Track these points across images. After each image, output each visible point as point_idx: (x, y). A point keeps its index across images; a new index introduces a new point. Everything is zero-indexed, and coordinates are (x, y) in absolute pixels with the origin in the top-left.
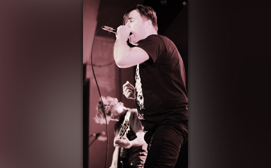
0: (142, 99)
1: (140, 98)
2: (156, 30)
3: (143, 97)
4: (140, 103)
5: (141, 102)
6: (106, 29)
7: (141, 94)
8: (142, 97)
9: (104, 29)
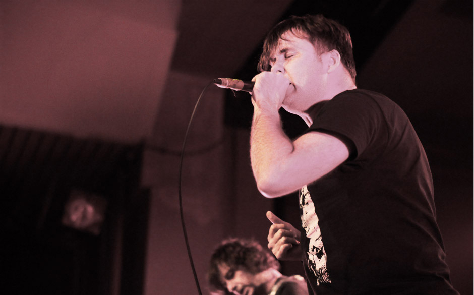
0: (323, 257)
1: (317, 254)
2: (352, 77)
3: (324, 251)
4: (317, 268)
5: (321, 264)
6: (226, 84)
7: (319, 244)
8: (321, 251)
9: (221, 86)
